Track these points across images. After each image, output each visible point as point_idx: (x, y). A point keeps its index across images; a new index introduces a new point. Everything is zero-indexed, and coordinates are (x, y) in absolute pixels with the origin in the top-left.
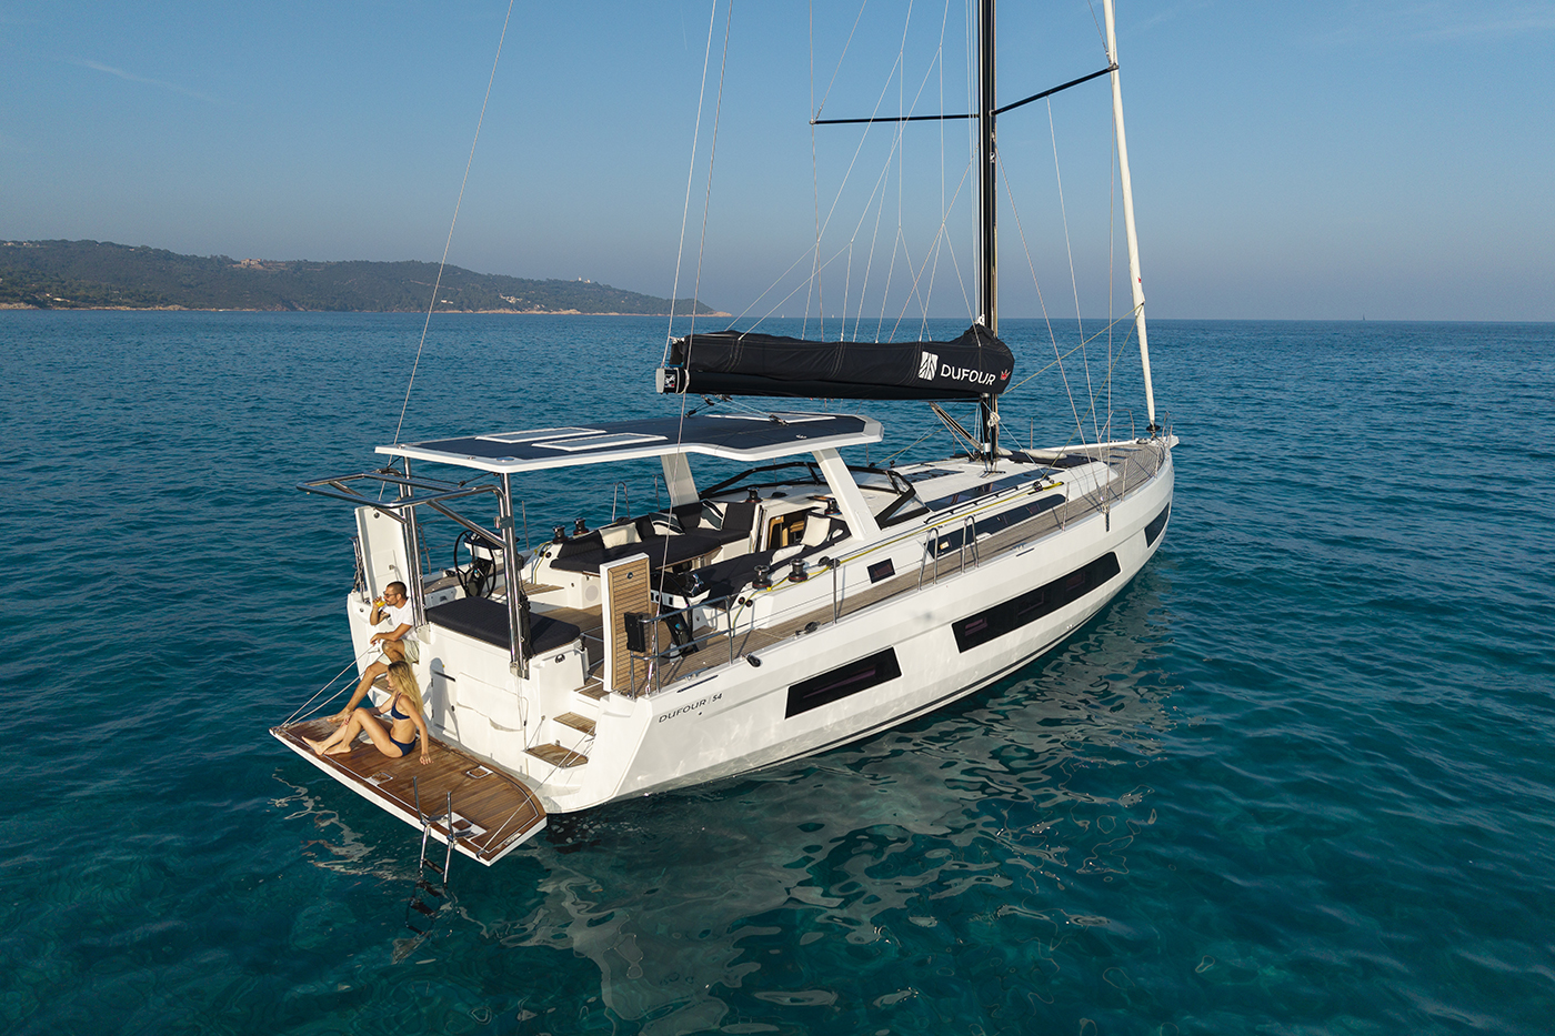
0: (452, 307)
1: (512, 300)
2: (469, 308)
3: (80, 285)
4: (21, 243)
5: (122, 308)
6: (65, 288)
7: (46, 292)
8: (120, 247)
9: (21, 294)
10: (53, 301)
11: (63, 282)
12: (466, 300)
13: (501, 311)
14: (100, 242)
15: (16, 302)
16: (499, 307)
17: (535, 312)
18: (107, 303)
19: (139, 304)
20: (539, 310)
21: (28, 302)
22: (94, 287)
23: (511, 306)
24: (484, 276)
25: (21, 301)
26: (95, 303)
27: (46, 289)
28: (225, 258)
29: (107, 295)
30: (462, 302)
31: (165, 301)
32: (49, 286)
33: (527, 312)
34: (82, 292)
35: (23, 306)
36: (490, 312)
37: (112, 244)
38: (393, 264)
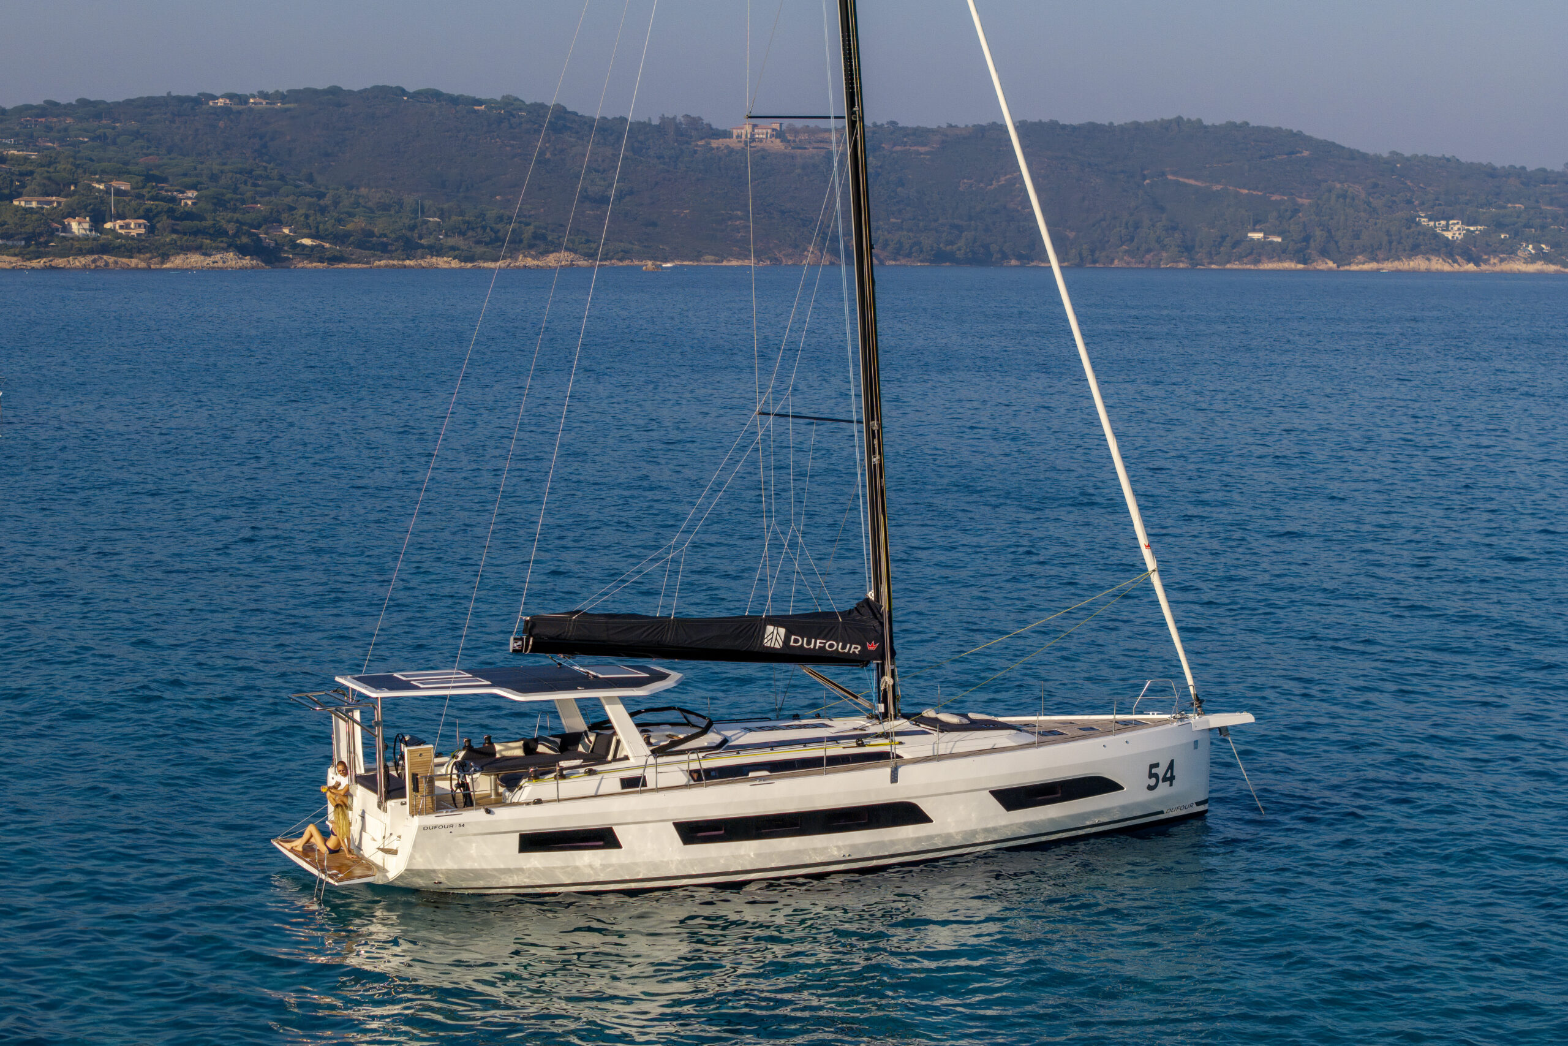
0: (1279, 252)
1: (1455, 231)
2: (1324, 253)
3: (357, 204)
4: (243, 99)
5: (442, 262)
6: (323, 210)
7: (281, 223)
8: (454, 100)
9: (231, 229)
10: (295, 246)
11: (321, 196)
12: (1318, 232)
13: (1418, 263)
14: (411, 89)
15: (218, 249)
16: (1414, 250)
17: (1519, 266)
18: (410, 248)
19: (480, 249)
20: (1532, 259)
21: (243, 251)
22: (386, 208)
23: (1448, 249)
24: (1377, 159)
25: (226, 250)
26: (384, 249)
27: (285, 216)
28: (694, 123)
29: (412, 228)
30: (1307, 239)
31: (542, 243)
32: (291, 209)
33: (1495, 265)
34: (356, 224)
35: (232, 260)
36: (1388, 266)
37: (436, 95)
38: (1123, 129)
